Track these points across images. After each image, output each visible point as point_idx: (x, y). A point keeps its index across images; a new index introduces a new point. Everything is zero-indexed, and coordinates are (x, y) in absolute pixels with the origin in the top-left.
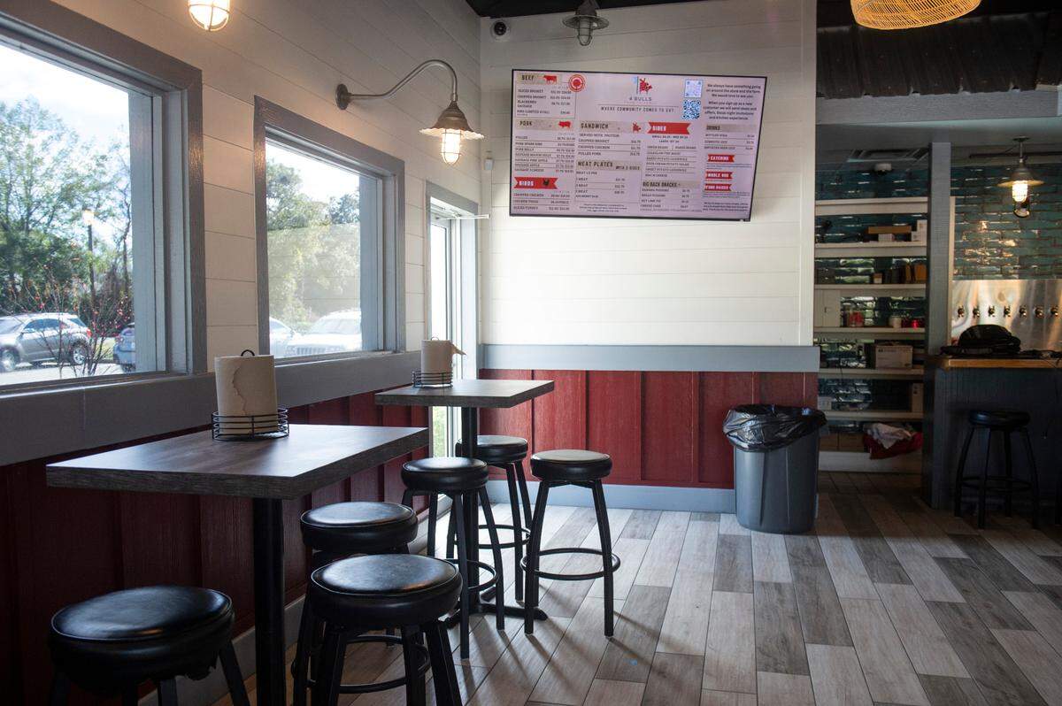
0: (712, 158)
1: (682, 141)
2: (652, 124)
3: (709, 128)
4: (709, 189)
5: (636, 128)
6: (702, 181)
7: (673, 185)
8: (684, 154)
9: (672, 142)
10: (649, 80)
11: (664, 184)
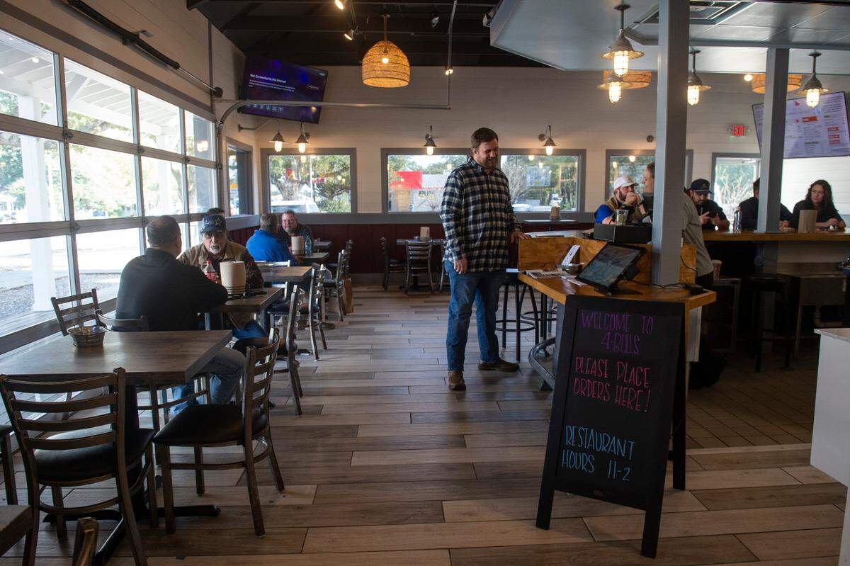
0: (829, 130)
1: (815, 124)
2: (803, 118)
3: (825, 117)
4: (832, 143)
5: (797, 121)
6: (828, 140)
7: (817, 143)
8: (818, 129)
9: (812, 125)
10: (798, 101)
11: (813, 143)
